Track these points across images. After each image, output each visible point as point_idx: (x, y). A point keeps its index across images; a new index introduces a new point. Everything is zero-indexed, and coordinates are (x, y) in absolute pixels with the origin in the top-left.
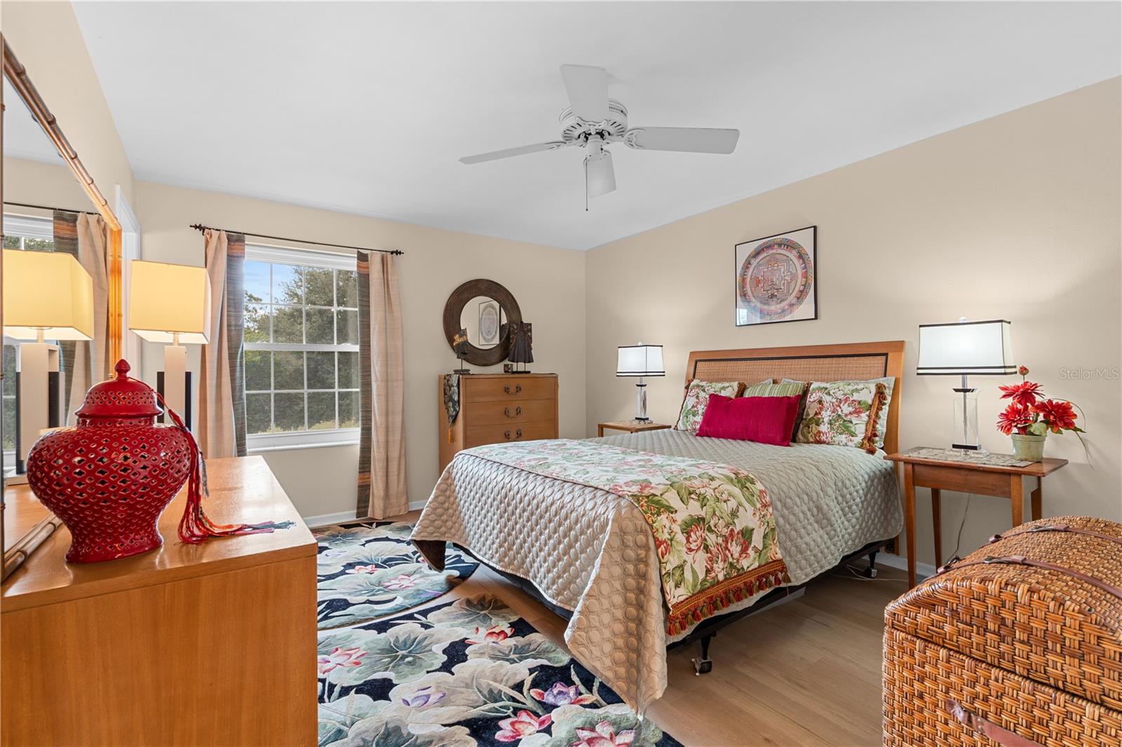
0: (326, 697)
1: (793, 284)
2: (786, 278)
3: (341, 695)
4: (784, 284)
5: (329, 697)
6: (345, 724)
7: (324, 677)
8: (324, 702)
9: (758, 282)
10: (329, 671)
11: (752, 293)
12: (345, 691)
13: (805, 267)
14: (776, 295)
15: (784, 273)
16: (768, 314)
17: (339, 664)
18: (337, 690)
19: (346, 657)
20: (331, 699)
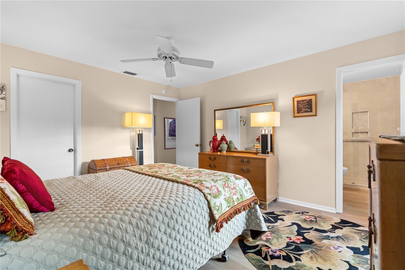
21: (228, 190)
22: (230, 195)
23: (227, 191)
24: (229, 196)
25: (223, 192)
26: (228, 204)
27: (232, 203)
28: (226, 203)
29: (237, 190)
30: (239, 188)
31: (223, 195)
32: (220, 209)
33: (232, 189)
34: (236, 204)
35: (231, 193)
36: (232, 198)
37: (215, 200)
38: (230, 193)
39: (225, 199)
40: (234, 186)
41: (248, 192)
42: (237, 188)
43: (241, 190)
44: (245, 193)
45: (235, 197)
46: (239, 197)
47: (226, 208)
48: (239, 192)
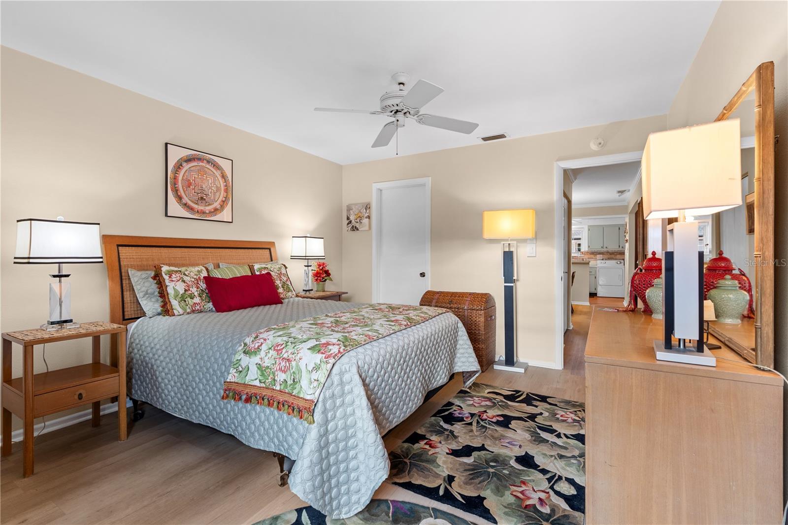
0: (557, 477)
1: (218, 194)
2: (213, 188)
3: (548, 472)
4: (211, 192)
5: (555, 476)
6: (555, 458)
7: (550, 489)
8: (559, 476)
9: (189, 185)
10: (543, 491)
11: (184, 192)
12: (544, 472)
13: (226, 186)
14: (205, 199)
15: (211, 184)
16: (198, 212)
17: (534, 490)
18: (548, 476)
19: (527, 493)
20: (554, 474)
21: (272, 356)
22: (272, 366)
23: (269, 355)
24: (269, 365)
25: (262, 354)
26: (261, 375)
27: (270, 380)
28: (257, 372)
29: (291, 367)
30: (297, 365)
31: (258, 357)
32: (243, 374)
33: (283, 359)
34: (278, 388)
35: (276, 363)
36: (273, 372)
37: (242, 355)
38: (274, 362)
39: (258, 366)
40: (291, 356)
41: (312, 387)
42: (294, 363)
43: (300, 371)
44: (304, 383)
45: (281, 377)
46: (290, 382)
47: (256, 379)
48: (294, 372)
